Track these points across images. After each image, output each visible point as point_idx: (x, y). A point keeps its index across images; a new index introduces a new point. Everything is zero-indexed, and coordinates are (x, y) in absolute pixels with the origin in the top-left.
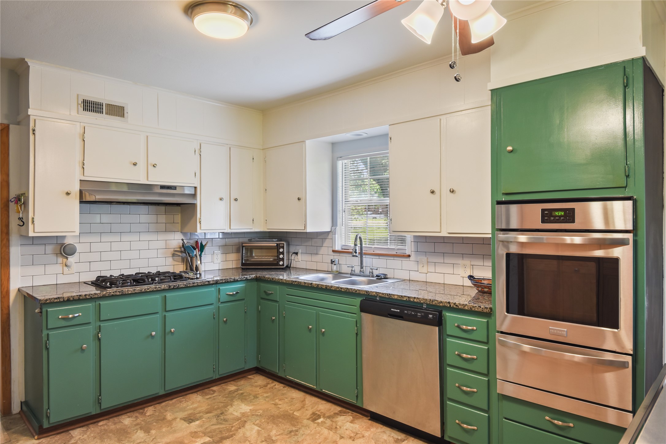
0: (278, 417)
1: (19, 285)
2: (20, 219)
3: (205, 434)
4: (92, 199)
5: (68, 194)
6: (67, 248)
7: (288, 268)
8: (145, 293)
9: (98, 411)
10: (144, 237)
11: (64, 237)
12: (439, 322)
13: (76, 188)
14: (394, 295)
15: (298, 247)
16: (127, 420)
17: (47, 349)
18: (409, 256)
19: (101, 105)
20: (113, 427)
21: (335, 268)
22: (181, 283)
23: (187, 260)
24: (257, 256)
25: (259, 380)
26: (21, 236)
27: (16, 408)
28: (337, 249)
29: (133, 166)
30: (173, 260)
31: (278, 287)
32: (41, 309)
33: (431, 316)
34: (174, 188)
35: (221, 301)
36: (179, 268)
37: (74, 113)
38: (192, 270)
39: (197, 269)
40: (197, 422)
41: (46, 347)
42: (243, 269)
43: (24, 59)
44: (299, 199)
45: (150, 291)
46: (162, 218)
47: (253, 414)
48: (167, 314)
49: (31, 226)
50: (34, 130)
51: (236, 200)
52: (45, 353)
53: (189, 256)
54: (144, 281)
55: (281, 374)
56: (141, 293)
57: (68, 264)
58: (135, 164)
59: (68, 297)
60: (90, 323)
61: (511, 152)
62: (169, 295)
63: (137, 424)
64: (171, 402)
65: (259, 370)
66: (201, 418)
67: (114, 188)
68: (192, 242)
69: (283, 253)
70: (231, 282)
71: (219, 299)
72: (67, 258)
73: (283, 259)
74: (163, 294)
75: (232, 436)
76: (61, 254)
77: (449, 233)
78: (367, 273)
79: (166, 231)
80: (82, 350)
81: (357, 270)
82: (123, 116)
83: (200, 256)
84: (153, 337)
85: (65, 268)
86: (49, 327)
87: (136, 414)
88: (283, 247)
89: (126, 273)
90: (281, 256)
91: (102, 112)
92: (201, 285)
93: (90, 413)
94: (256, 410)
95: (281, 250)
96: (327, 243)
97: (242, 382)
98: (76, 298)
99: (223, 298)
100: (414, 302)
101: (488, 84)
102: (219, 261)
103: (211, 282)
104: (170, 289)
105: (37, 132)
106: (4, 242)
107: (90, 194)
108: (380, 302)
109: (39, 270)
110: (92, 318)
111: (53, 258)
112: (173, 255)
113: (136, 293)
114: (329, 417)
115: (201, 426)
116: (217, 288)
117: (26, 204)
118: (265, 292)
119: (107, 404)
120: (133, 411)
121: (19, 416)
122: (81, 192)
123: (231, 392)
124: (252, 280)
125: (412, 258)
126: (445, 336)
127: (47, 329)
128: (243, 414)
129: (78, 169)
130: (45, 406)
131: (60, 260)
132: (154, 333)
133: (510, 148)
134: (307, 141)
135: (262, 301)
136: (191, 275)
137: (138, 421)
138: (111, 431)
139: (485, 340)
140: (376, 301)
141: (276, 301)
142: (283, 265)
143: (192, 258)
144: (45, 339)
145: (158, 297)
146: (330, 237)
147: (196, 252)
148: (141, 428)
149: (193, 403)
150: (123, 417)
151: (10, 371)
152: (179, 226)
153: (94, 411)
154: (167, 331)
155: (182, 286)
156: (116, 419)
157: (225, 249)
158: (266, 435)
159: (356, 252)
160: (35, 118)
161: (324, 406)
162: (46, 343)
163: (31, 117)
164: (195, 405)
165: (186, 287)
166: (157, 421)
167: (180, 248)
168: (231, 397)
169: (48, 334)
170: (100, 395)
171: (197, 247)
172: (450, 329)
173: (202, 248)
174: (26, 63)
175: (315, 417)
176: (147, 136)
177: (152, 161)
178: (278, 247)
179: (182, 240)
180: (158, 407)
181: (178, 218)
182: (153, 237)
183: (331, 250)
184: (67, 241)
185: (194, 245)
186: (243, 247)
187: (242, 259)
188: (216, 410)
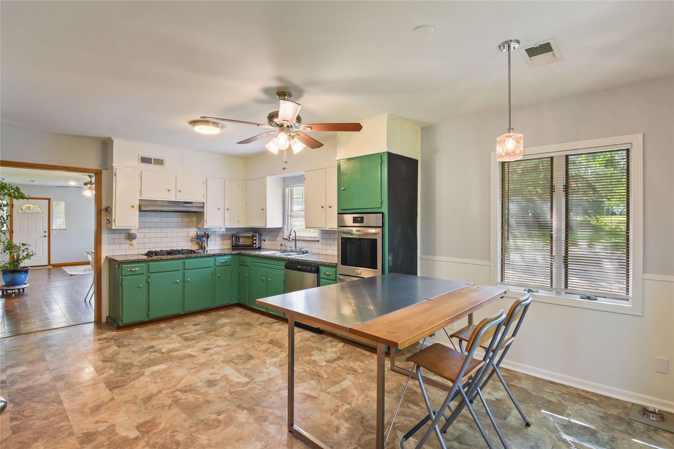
0: (243, 324)
1: (106, 255)
2: (107, 220)
3: (202, 330)
4: (146, 209)
5: (133, 207)
6: (132, 236)
7: (259, 248)
8: (173, 259)
9: (148, 320)
10: (175, 230)
11: (130, 229)
12: (317, 271)
13: (137, 203)
14: (300, 259)
15: (266, 237)
16: (163, 325)
17: (122, 286)
18: (319, 241)
19: (151, 159)
20: (155, 328)
21: (283, 248)
22: (193, 255)
23: (199, 244)
24: (242, 241)
25: (239, 310)
26: (108, 229)
27: (104, 320)
28: (285, 238)
29: (168, 191)
30: (192, 243)
31: (248, 258)
32: (119, 265)
33: (313, 269)
34: (191, 203)
35: (217, 265)
36: (195, 247)
37: (136, 164)
38: (202, 249)
39: (205, 248)
40: (200, 326)
41: (121, 284)
42: (232, 249)
43: (111, 138)
44: (262, 209)
45: (176, 259)
46: (186, 220)
47: (230, 323)
48: (185, 271)
49: (113, 224)
50: (115, 174)
51: (228, 209)
52: (120, 288)
53: (201, 241)
54: (173, 253)
55: (250, 306)
56: (171, 259)
57: (132, 244)
58: (169, 191)
59: (133, 260)
60: (144, 274)
61: (344, 190)
62: (186, 261)
63: (168, 327)
64: (187, 318)
65: (239, 305)
66: (202, 324)
67: (160, 204)
68: (203, 233)
69: (256, 240)
70: (222, 255)
71: (215, 264)
72: (132, 241)
73: (255, 243)
74: (183, 260)
75: (216, 330)
76: (129, 238)
77: (330, 228)
78: (298, 250)
79: (187, 227)
80: (140, 287)
81: (294, 248)
82: (163, 164)
83: (207, 241)
84: (177, 283)
85: (131, 246)
86: (123, 275)
87: (168, 323)
88: (256, 237)
89: (164, 249)
90: (255, 242)
91: (151, 163)
92: (205, 256)
93: (144, 320)
94: (232, 322)
95: (255, 238)
96: (280, 234)
97: (229, 311)
98: (137, 260)
99: (218, 264)
100: (307, 262)
101: (336, 158)
102: (219, 244)
103: (211, 255)
104: (187, 258)
105: (117, 175)
106: (99, 232)
107: (144, 207)
108: (295, 263)
109: (117, 247)
110: (145, 271)
111: (125, 240)
112: (192, 240)
113: (168, 259)
114: (269, 324)
115: (201, 327)
116: (215, 258)
117: (111, 212)
118: (242, 261)
119: (153, 316)
120: (166, 322)
121: (105, 324)
122: (140, 205)
123: (221, 315)
124: (235, 254)
125: (320, 242)
126: (320, 278)
127: (122, 275)
128: (225, 323)
129: (138, 194)
130: (121, 315)
131: (128, 242)
132: (178, 281)
133: (343, 188)
134: (267, 177)
135: (241, 266)
136: (201, 251)
137: (169, 325)
138: (154, 329)
139: (335, 279)
140: (292, 263)
141: (247, 266)
142: (256, 247)
143: (202, 243)
144: (121, 280)
145: (180, 262)
146: (282, 231)
147: (204, 239)
148: (170, 328)
149: (199, 319)
150: (161, 324)
151: (101, 300)
152: (195, 224)
153: (146, 319)
154: (185, 280)
155: (194, 256)
156: (157, 325)
157: (223, 237)
158: (234, 330)
159: (290, 239)
160: (116, 167)
161: (269, 320)
162: (121, 283)
163: (114, 167)
164: (200, 320)
165: (196, 257)
166: (179, 325)
167: (196, 236)
168: (221, 316)
169: (122, 278)
170: (149, 311)
171: (205, 236)
172: (322, 275)
173: (208, 237)
174: (112, 139)
175: (261, 324)
176: (176, 175)
177: (178, 189)
178: (253, 236)
179: (197, 232)
180: (180, 320)
181: (194, 219)
182: (180, 230)
183: (282, 238)
184: (132, 232)
185: (204, 235)
186: (233, 236)
187: (232, 243)
188: (211, 321)
